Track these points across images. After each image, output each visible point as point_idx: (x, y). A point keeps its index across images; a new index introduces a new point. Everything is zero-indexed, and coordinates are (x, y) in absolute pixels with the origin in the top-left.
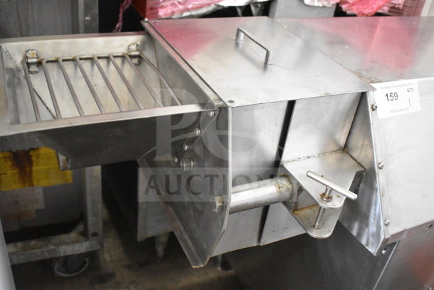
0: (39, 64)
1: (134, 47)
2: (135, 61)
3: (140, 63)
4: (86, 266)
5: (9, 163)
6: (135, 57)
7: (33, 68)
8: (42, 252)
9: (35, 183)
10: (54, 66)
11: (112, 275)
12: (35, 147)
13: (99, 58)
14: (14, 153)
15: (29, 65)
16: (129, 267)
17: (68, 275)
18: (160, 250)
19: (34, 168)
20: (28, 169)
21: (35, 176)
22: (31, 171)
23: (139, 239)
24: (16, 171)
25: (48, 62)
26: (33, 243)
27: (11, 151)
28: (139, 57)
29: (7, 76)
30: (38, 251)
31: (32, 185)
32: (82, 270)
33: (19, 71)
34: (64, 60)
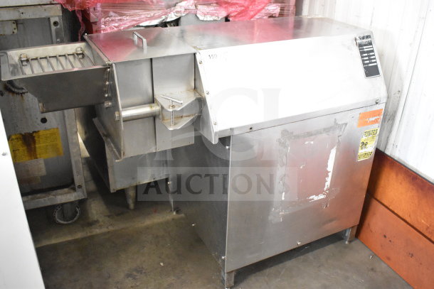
0: (27, 61)
1: (79, 49)
2: (81, 56)
3: (83, 57)
4: (78, 214)
5: (20, 142)
6: (80, 54)
7: (25, 63)
8: (45, 200)
9: (38, 156)
10: (36, 61)
11: (97, 221)
12: (36, 130)
13: (60, 56)
14: (23, 135)
15: (22, 61)
16: (109, 216)
17: (65, 223)
18: (131, 203)
19: (37, 146)
20: (33, 146)
21: (38, 151)
22: (35, 147)
23: (112, 191)
24: (25, 148)
25: (32, 59)
26: (39, 195)
27: (21, 134)
28: (82, 54)
29: (11, 69)
30: (42, 200)
31: (37, 158)
32: (75, 219)
33: (17, 65)
34: (41, 58)
